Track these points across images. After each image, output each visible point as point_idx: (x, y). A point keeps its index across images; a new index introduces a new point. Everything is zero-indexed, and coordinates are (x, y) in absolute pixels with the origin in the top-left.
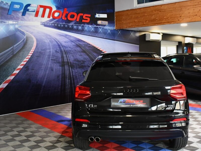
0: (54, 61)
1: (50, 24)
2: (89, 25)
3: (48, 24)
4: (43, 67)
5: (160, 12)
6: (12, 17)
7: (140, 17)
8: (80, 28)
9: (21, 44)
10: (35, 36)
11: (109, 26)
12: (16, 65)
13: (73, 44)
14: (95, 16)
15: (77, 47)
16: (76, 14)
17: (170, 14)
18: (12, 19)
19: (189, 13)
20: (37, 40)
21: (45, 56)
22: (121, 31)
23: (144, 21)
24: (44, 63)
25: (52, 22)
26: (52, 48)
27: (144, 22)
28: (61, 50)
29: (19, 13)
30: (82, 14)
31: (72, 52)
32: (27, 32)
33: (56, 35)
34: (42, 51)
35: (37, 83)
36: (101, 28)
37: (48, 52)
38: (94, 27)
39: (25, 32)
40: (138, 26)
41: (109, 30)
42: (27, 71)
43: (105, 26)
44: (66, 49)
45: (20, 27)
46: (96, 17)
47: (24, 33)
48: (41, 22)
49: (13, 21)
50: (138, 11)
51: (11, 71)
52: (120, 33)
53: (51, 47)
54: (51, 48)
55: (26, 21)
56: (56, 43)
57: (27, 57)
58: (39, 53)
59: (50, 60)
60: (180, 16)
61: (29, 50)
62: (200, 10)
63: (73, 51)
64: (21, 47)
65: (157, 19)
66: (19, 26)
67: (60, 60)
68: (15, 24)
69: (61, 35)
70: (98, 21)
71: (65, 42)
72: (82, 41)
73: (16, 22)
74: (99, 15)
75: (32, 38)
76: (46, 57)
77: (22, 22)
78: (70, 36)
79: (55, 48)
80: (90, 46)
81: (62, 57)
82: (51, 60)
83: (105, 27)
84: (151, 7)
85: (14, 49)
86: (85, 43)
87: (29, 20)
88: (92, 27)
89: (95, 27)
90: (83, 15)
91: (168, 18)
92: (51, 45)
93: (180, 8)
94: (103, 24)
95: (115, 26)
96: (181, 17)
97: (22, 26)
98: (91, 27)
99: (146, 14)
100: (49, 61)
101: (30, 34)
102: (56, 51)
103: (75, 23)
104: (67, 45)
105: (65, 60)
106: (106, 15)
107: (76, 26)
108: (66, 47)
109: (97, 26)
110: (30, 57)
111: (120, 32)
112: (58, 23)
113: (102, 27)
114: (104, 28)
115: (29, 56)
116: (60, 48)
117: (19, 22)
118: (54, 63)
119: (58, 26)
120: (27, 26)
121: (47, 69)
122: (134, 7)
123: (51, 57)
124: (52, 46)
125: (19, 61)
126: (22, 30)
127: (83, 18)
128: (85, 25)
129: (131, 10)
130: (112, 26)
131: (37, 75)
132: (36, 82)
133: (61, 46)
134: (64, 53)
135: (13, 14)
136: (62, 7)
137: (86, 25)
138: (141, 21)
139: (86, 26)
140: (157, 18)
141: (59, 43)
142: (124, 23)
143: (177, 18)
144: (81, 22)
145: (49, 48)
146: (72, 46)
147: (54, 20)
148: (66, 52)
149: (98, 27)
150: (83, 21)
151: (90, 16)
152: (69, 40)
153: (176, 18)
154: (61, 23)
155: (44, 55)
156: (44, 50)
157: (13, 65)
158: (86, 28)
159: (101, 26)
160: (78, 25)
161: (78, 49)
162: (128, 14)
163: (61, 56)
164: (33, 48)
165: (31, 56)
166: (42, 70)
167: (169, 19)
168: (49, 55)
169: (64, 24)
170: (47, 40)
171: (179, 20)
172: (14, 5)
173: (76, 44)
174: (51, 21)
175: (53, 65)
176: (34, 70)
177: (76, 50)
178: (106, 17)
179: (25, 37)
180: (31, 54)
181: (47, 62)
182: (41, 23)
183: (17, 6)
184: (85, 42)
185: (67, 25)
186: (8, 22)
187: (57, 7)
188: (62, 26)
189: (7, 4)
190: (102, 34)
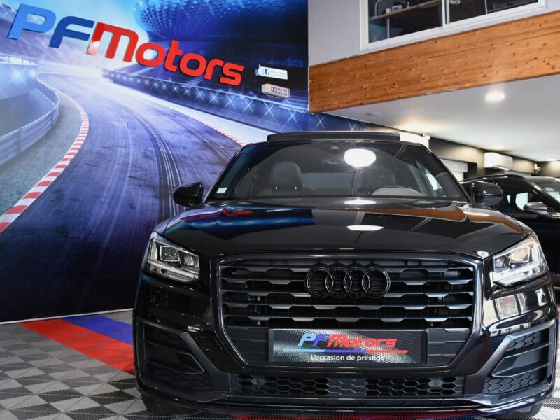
0: (137, 182)
1: (131, 80)
2: (238, 93)
3: (125, 78)
4: (106, 194)
5: (432, 57)
6: (21, 45)
7: (378, 75)
8: (214, 98)
9: (43, 124)
10: (84, 107)
11: (294, 103)
12: (26, 183)
13: (194, 139)
14: (256, 71)
15: (204, 149)
16: (203, 61)
17: (460, 60)
18: (20, 50)
19: (515, 54)
20: (91, 119)
21: (113, 166)
22: (323, 118)
23: (386, 85)
24: (108, 185)
25: (136, 74)
26: (134, 145)
27: (387, 88)
28: (160, 153)
29: (42, 37)
30: (220, 63)
31: (191, 162)
32: (64, 95)
33: (148, 110)
34: (104, 151)
35: (86, 239)
36: (273, 106)
37: (123, 154)
38: (252, 102)
39: (58, 93)
40: (370, 98)
41: (293, 112)
42: (58, 202)
43: (281, 100)
44: (174, 152)
45: (42, 76)
46: (257, 75)
47: (54, 95)
48: (105, 71)
49: (23, 59)
50: (372, 61)
51: (8, 200)
52: (322, 124)
53: (131, 142)
54: (129, 145)
55: (61, 61)
56: (144, 132)
57: (61, 163)
58: (93, 154)
59: (127, 178)
60: (488, 64)
61: (65, 144)
62: (545, 44)
63: (192, 160)
64: (43, 134)
65: (424, 79)
66: (39, 73)
67: (157, 180)
68: (28, 66)
69: (160, 113)
70: (263, 86)
71: (172, 132)
72: (219, 133)
73: (31, 61)
74: (266, 70)
75: (78, 112)
76: (116, 167)
77: (48, 63)
78: (186, 117)
79: (141, 146)
81: (163, 173)
82: (131, 177)
83: (283, 105)
84: (406, 48)
85: (23, 136)
86: (228, 140)
87: (71, 62)
88: (246, 98)
89: (255, 101)
90: (224, 64)
91: (455, 72)
92: (130, 137)
93: (490, 44)
94: (277, 94)
95: (307, 103)
96: (490, 66)
97: (48, 74)
98: (244, 100)
99: (393, 67)
100: (125, 179)
101: (72, 100)
102: (145, 156)
103: (200, 84)
104: (175, 139)
105: (171, 182)
106: (285, 72)
107: (202, 92)
108: (174, 147)
109: (260, 97)
110: (67, 163)
111: (320, 122)
112: (151, 78)
113: (273, 104)
114: (278, 105)
115: (66, 160)
116: (156, 147)
117: (42, 62)
118: (138, 187)
119: (152, 85)
120: (63, 77)
121: (117, 204)
122: (361, 50)
123: (129, 168)
124: (132, 139)
125: (35, 171)
126: (46, 85)
127: (223, 74)
128: (227, 90)
129: (351, 58)
130: (301, 104)
131: (88, 216)
132: (82, 237)
133: (159, 143)
134: (166, 161)
135: (24, 40)
136: (165, 36)
137: (232, 92)
138: (379, 87)
139: (229, 95)
140: (423, 76)
141: (153, 132)
142: (332, 93)
143: (482, 71)
144: (219, 84)
145: (125, 143)
146: (189, 146)
147: (141, 68)
148: (174, 161)
149: (264, 100)
150: (223, 80)
151: (241, 68)
152: (182, 128)
153: (476, 72)
154: (161, 80)
155: (110, 160)
156: (109, 148)
157: (18, 182)
158: (230, 101)
159: (271, 100)
160: (208, 91)
161: (208, 154)
162: (343, 69)
163: (159, 169)
164: (78, 140)
165: (72, 161)
166: (103, 203)
167: (457, 74)
168: (125, 164)
169: (170, 84)
170: (120, 121)
171: (485, 76)
173: (203, 141)
174: (132, 69)
175: (133, 191)
176: (78, 203)
177: (202, 156)
178: (286, 78)
179: (56, 107)
180: (72, 157)
181: (118, 183)
182: (104, 73)
183: (38, 20)
184: (226, 137)
185: (177, 87)
186: (7, 58)
187: (151, 34)
188: (165, 86)
189: (8, 8)
190: (274, 121)
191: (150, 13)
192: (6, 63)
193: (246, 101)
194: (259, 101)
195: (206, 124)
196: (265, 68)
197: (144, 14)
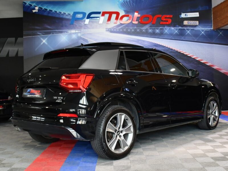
1: (118, 30)
2: (171, 27)
3: (115, 30)
6: (74, 26)
8: (157, 31)
11: (203, 27)
14: (180, 16)
16: (151, 17)
18: (74, 28)
25: (120, 28)
30: (161, 16)
32: (90, 40)
36: (190, 30)
38: (178, 30)
41: (203, 31)
43: (196, 26)
45: (83, 35)
47: (88, 41)
48: (106, 29)
49: (76, 30)
52: (222, 34)
55: (89, 28)
68: (77, 32)
70: (184, 22)
72: (161, 45)
73: (78, 30)
74: (186, 15)
77: (85, 30)
78: (144, 41)
80: (172, 51)
83: (197, 28)
86: (165, 48)
87: (93, 28)
88: (175, 29)
89: (180, 29)
94: (191, 24)
95: (212, 26)
97: (85, 34)
101: (94, 41)
103: (151, 27)
106: (198, 13)
107: (151, 29)
109: (183, 27)
112: (127, 28)
113: (190, 29)
114: (194, 29)
117: (82, 30)
119: (127, 31)
120: (90, 34)
126: (85, 38)
127: (162, 20)
128: (164, 27)
130: (208, 27)
136: (132, 10)
137: (167, 27)
139: (165, 29)
142: (219, 20)
144: (160, 25)
147: (122, 25)
149: (185, 28)
150: (161, 23)
151: (172, 16)
154: (131, 28)
158: (166, 31)
159: (189, 27)
160: (154, 29)
169: (136, 29)
172: (76, 15)
174: (118, 26)
178: (198, 16)
182: (106, 30)
183: (80, 16)
185: (139, 29)
186: (70, 31)
187: (125, 11)
188: (133, 30)
189: (69, 14)
190: (192, 36)
191: (125, 3)
192: (70, 33)
193: (175, 30)
194: (182, 29)
195: (154, 42)
196: (185, 14)
197: (122, 4)
